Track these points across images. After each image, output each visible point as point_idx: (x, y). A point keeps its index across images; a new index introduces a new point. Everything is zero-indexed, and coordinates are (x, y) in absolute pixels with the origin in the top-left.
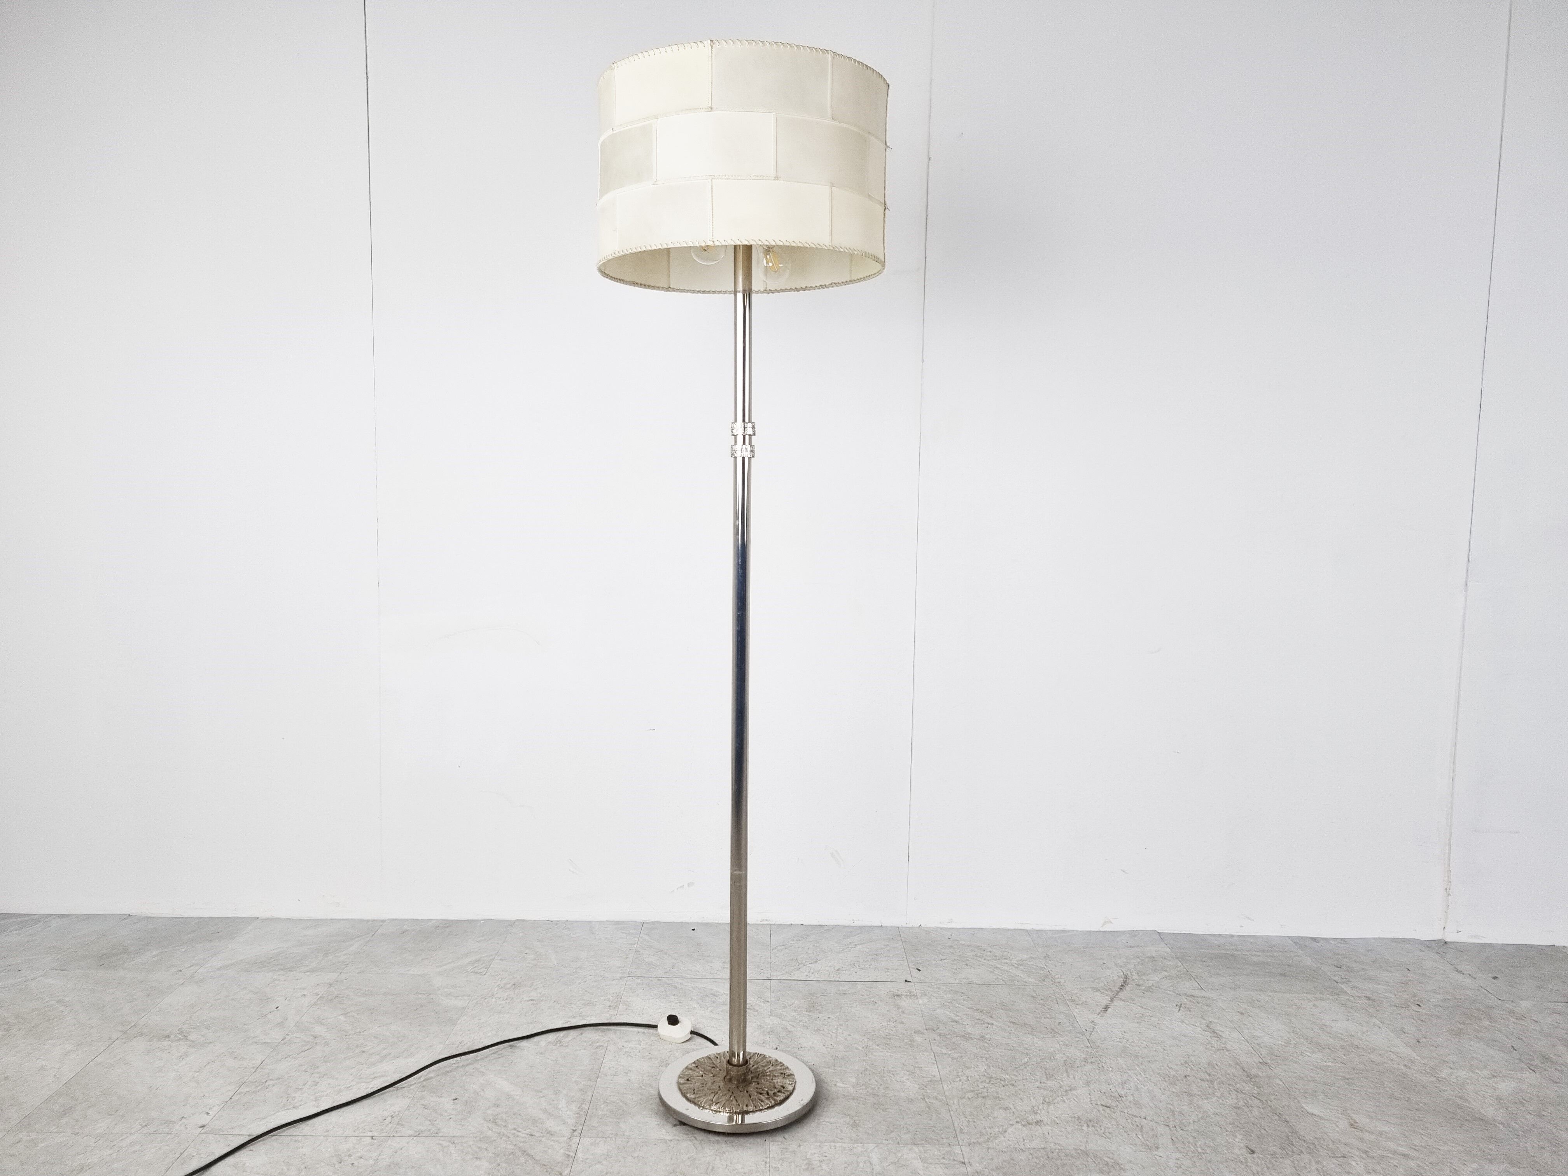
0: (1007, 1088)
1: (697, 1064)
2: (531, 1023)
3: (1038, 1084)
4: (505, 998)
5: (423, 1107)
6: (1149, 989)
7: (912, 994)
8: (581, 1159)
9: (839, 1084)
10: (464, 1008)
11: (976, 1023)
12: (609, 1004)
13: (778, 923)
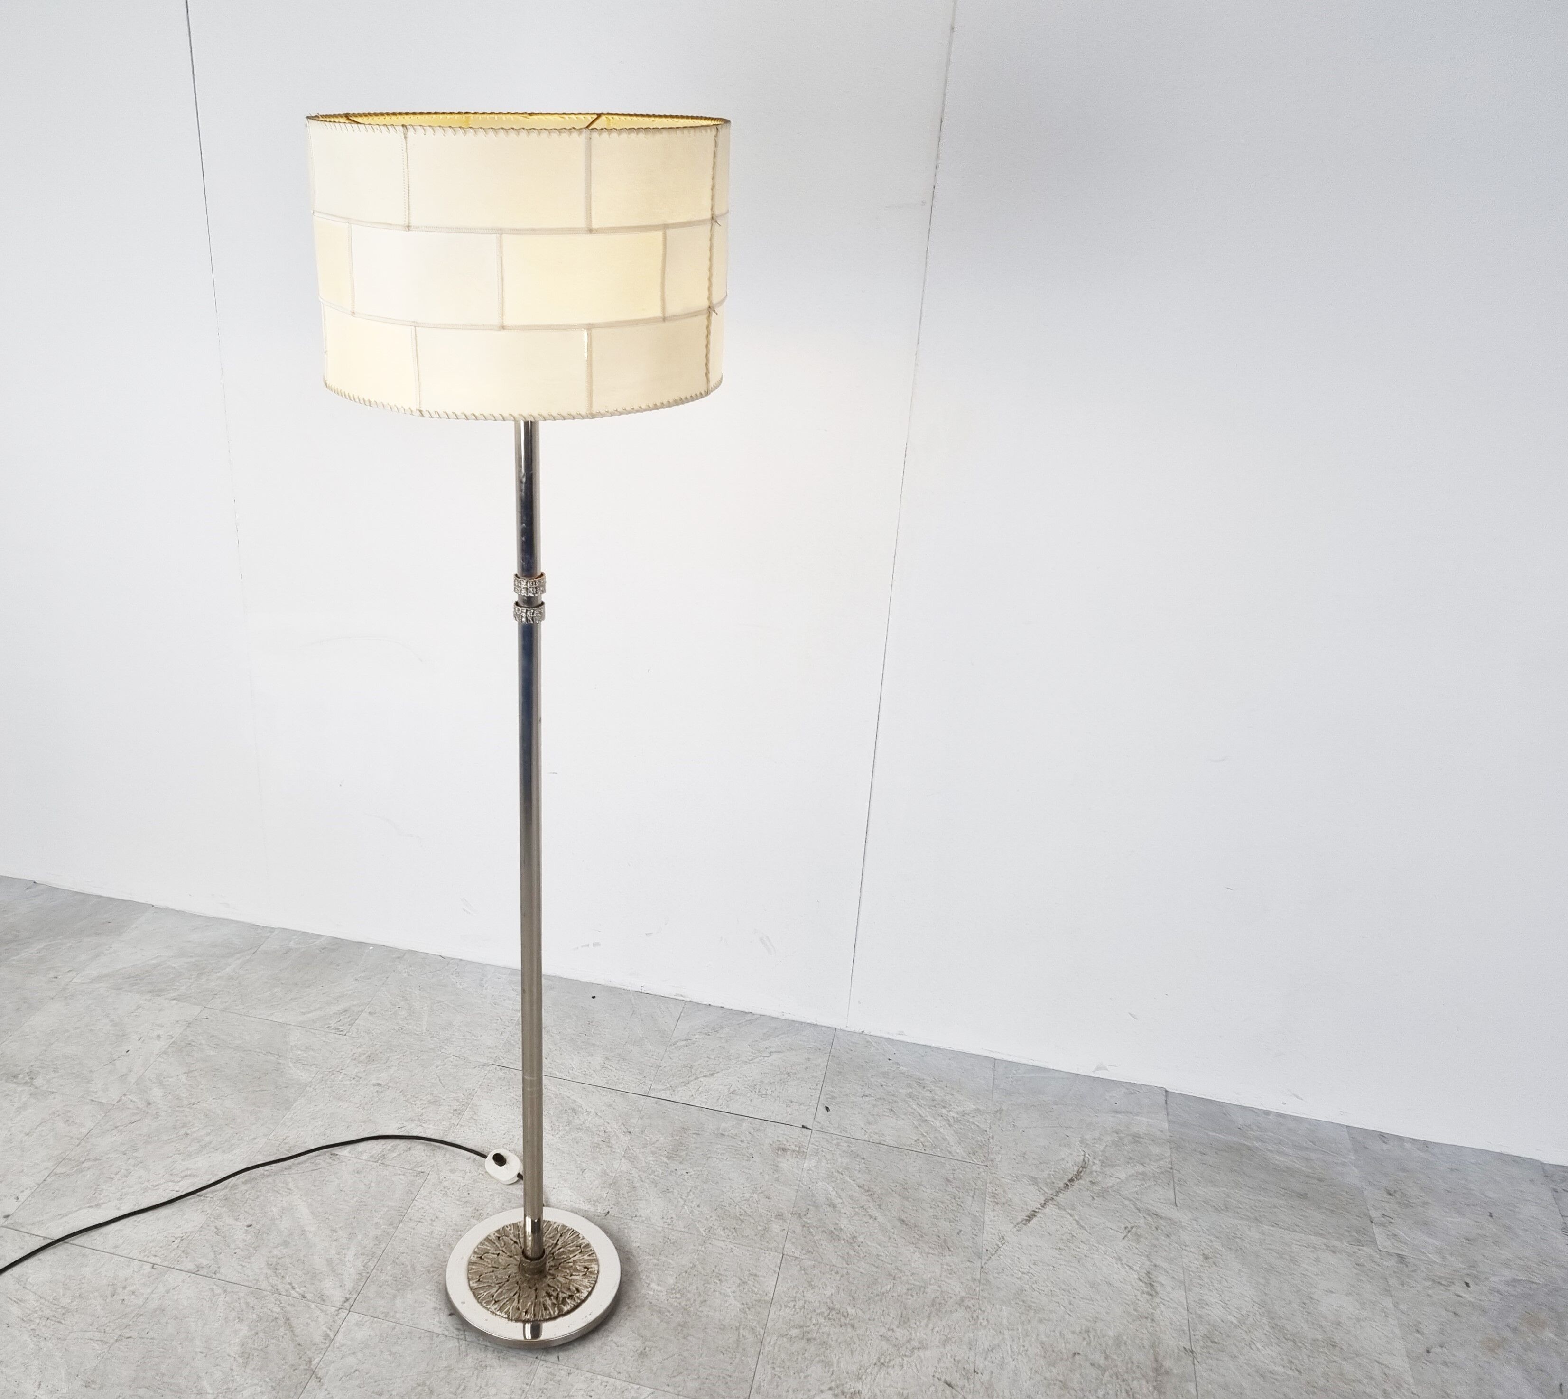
0: (843, 1329)
1: (501, 1234)
2: (365, 1122)
3: (883, 1331)
4: (353, 1076)
5: (216, 1230)
6: (1103, 1193)
7: (802, 1149)
8: (338, 1345)
9: (653, 1285)
10: (306, 1085)
11: (857, 1214)
12: (455, 1105)
13: (695, 1000)
